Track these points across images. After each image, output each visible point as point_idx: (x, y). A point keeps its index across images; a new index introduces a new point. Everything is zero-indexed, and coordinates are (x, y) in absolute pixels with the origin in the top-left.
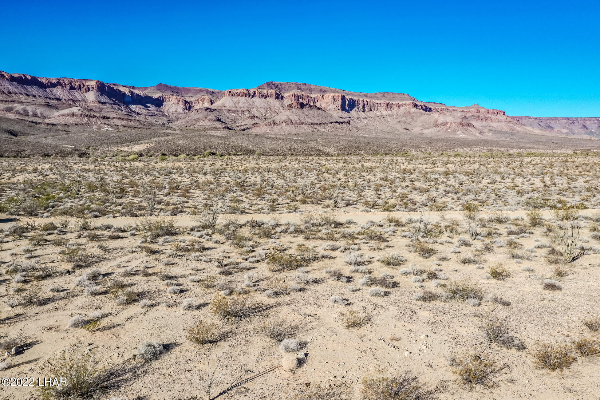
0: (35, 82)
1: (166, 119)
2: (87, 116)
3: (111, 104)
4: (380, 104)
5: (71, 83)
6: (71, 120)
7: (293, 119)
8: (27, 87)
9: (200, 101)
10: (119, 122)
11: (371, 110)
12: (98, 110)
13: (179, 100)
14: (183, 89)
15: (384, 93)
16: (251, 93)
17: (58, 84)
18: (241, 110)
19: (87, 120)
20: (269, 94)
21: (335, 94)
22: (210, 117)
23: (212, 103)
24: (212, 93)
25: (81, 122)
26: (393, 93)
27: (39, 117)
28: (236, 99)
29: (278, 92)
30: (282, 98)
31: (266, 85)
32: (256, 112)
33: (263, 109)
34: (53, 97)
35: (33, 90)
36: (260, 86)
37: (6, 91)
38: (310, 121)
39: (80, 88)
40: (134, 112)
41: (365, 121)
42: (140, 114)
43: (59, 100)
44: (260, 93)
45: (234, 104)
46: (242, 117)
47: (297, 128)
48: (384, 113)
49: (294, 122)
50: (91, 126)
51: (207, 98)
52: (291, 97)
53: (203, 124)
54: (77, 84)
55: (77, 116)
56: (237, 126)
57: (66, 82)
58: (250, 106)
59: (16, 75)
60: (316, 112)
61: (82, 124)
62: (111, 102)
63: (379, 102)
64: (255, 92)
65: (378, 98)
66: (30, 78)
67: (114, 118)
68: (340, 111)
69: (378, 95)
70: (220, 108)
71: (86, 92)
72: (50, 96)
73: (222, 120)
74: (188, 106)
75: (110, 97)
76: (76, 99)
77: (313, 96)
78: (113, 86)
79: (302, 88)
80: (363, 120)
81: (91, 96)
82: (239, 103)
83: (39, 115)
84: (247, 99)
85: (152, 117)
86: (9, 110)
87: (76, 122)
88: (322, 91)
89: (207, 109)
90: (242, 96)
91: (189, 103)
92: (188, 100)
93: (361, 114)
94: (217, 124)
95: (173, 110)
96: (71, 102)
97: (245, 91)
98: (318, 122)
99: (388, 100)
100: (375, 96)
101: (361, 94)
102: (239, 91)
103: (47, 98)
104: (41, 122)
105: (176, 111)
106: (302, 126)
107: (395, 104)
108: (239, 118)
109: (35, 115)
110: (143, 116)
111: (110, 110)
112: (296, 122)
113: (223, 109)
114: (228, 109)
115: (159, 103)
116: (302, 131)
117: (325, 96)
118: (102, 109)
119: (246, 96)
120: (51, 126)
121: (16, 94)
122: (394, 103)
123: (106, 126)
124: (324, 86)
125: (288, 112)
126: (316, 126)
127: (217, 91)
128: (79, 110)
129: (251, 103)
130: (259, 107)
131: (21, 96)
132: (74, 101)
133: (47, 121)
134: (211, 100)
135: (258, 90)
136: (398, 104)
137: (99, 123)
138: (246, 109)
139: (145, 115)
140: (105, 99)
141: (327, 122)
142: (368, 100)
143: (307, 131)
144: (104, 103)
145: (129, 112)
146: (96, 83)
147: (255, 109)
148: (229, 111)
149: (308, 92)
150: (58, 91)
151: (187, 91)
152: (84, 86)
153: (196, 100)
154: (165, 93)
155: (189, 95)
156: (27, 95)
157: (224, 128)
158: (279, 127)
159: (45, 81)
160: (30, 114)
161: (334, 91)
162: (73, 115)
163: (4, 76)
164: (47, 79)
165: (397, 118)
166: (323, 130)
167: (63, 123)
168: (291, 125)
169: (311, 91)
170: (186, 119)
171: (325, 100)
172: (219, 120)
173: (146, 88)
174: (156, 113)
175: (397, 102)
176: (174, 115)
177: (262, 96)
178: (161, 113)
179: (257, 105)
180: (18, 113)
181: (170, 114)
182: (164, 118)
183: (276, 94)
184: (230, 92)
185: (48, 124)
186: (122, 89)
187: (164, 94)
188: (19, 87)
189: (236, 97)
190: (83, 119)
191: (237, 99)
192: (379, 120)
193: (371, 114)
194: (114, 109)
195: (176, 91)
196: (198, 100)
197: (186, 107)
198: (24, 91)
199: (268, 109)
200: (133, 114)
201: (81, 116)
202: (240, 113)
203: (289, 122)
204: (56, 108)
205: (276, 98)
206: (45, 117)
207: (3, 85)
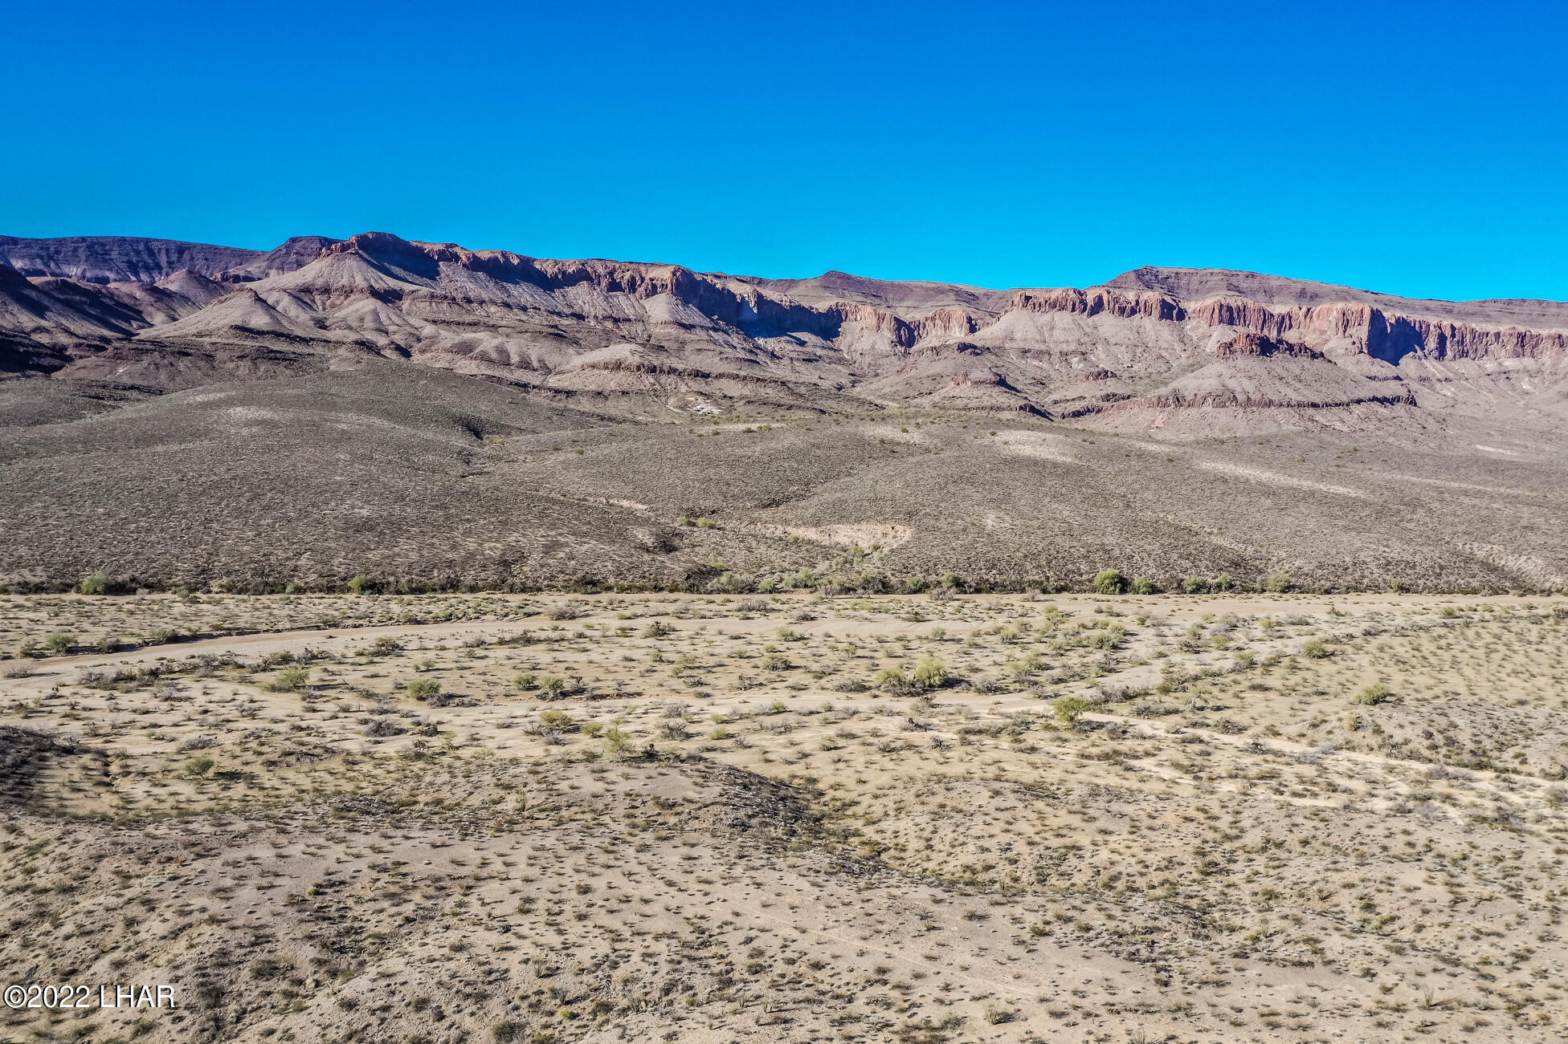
0: (528, 272)
1: (845, 370)
2: (652, 370)
3: (708, 329)
4: (1498, 335)
5: (611, 274)
6: (613, 381)
7: (1238, 389)
8: (510, 286)
9: (938, 322)
10: (734, 389)
11: (1464, 354)
12: (675, 346)
13: (881, 318)
14: (892, 285)
15: (1510, 302)
16: (1090, 299)
17: (582, 275)
18: (1059, 349)
19: (652, 381)
20: (1142, 305)
21: (1350, 305)
22: (977, 374)
23: (973, 329)
24: (971, 298)
25: (638, 386)
26: (1540, 303)
27: (535, 370)
28: (1044, 318)
29: (1168, 299)
30: (1182, 315)
31: (1133, 277)
32: (1102, 356)
33: (1123, 349)
34: (567, 311)
35: (523, 293)
36: (1114, 281)
37: (459, 296)
38: (1295, 397)
39: (633, 286)
40: (765, 351)
41: (1448, 391)
42: (778, 358)
43: (580, 317)
44: (1116, 300)
45: (1040, 331)
46: (1063, 370)
47: (1250, 416)
48: (1510, 363)
49: (1241, 397)
50: (663, 399)
51: (959, 311)
52: (1207, 314)
53: (957, 392)
54: (627, 275)
55: (628, 368)
56: (1056, 402)
57: (601, 270)
58: (1086, 339)
59: (485, 255)
60: (1306, 365)
61: (640, 393)
62: (707, 323)
63: (1491, 328)
64: (1100, 298)
65: (1488, 318)
66: (516, 262)
67: (720, 376)
68: (1365, 358)
69: (1490, 309)
70: (997, 343)
71: (648, 296)
72: (560, 308)
73: (1010, 381)
74: (906, 335)
75: (707, 311)
76: (621, 316)
77: (1278, 309)
78: (716, 281)
79: (1244, 285)
80: (1438, 386)
81: (660, 308)
82: (1052, 329)
83: (535, 364)
84: (1077, 317)
85: (811, 366)
86: (465, 349)
87: (625, 387)
88: (1308, 296)
89: (963, 347)
90: (1063, 308)
91: (907, 326)
92: (908, 317)
93: (1433, 367)
94: (1000, 397)
95: (864, 344)
96: (609, 325)
97: (1072, 295)
98: (1317, 401)
99: (1524, 322)
100: (1480, 310)
101: (1432, 305)
102: (1053, 296)
103: (552, 313)
104: (537, 383)
105: (873, 348)
106: (1267, 411)
107: (1550, 336)
108: (1053, 374)
109: (525, 365)
110: (786, 361)
111: (704, 345)
112: (1249, 399)
113: (1007, 346)
114: (1022, 345)
115: (828, 325)
116: (1268, 429)
117: (1316, 310)
118: (684, 343)
119: (1073, 310)
120: (564, 397)
121: (482, 302)
122: (1544, 332)
123: (700, 399)
124: (1310, 278)
125: (1218, 367)
126: (1311, 411)
127: (983, 292)
128: (633, 353)
129: (1087, 330)
130: (1113, 341)
131: (493, 309)
132: (616, 321)
133: (553, 381)
134: (970, 320)
135: (1109, 293)
136: (1560, 336)
137: (683, 389)
138: (1072, 347)
139: (792, 359)
140: (694, 316)
141: (1345, 399)
142: (1457, 324)
143: (1285, 427)
144: (688, 327)
145: (751, 352)
146: (674, 274)
147: (1099, 347)
148: (1025, 352)
149: (1261, 297)
150: (581, 296)
151: (902, 291)
152: (643, 280)
153: (927, 319)
154: (844, 296)
155: (906, 303)
156: (507, 305)
157: (1021, 408)
158: (1193, 411)
159: (550, 270)
160: (513, 361)
161: (1344, 295)
162: (618, 366)
163: (457, 258)
164: (556, 262)
165: (1556, 382)
166: (1338, 425)
167: (593, 387)
168: (1231, 409)
169: (1270, 294)
170: (904, 376)
171: (1316, 323)
172: (1001, 382)
173: (792, 283)
174: (819, 352)
175: (1554, 331)
176: (868, 359)
177: (1122, 311)
178: (831, 353)
179: (1107, 335)
180: (484, 358)
181: (857, 356)
182: (840, 368)
183: (1164, 303)
184: (1028, 298)
185: (557, 391)
186: (735, 288)
187: (841, 301)
188: (491, 285)
189: (1045, 312)
190: (644, 377)
191: (1047, 317)
192: (1491, 385)
193: (1465, 366)
194: (715, 342)
195: (874, 291)
196: (933, 319)
197: (900, 337)
198: (500, 296)
199: (1140, 350)
200: (762, 357)
201: (639, 368)
202: (1055, 358)
203: (1225, 399)
204: (576, 342)
205: (1163, 316)
206: (548, 371)
207: (454, 280)
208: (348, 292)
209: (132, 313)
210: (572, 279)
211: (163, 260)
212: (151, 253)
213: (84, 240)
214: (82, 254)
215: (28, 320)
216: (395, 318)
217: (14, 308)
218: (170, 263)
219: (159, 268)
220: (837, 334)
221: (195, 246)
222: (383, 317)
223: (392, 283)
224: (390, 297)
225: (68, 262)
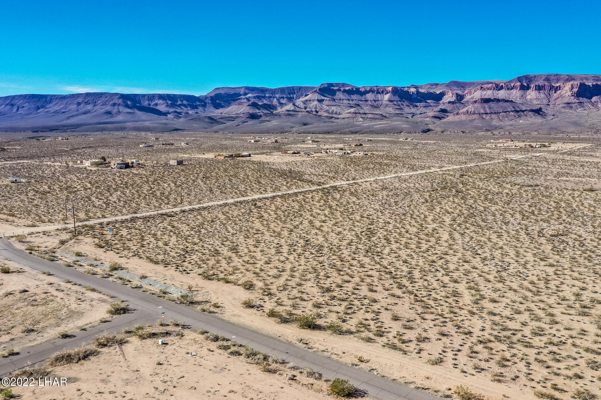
0: (356, 91)
3: (397, 101)
5: (378, 90)
8: (351, 95)
12: (385, 106)
13: (453, 94)
16: (499, 86)
17: (370, 91)
21: (575, 82)
25: (352, 116)
28: (484, 92)
29: (525, 84)
30: (528, 88)
34: (364, 100)
35: (354, 96)
37: (338, 99)
39: (383, 92)
43: (367, 101)
44: (507, 86)
49: (469, 113)
50: (355, 119)
54: (382, 90)
57: (375, 89)
59: (347, 89)
62: (399, 100)
66: (355, 89)
68: (573, 98)
70: (468, 100)
71: (385, 94)
72: (362, 99)
76: (377, 100)
77: (557, 85)
81: (387, 97)
90: (491, 89)
91: (460, 96)
92: (462, 93)
96: (373, 102)
97: (494, 86)
102: (489, 86)
115: (440, 97)
117: (566, 85)
119: (494, 89)
121: (343, 100)
132: (375, 101)
135: (505, 84)
137: (360, 116)
140: (396, 98)
144: (392, 101)
146: (393, 88)
150: (369, 96)
152: (385, 90)
159: (363, 90)
162: (350, 113)
164: (365, 88)
177: (508, 89)
183: (522, 86)
184: (482, 87)
186: (411, 90)
187: (446, 90)
188: (347, 95)
189: (486, 91)
194: (396, 104)
197: (458, 99)
198: (348, 98)
206: (340, 114)
207: (339, 95)
208: (313, 100)
209: (275, 108)
210: (367, 92)
211: (296, 91)
212: (294, 90)
213: (280, 88)
214: (279, 91)
215: (257, 111)
216: (320, 106)
217: (256, 109)
218: (297, 92)
219: (295, 93)
220: (441, 99)
221: (303, 87)
222: (317, 106)
223: (323, 98)
224: (320, 101)
225: (276, 94)
